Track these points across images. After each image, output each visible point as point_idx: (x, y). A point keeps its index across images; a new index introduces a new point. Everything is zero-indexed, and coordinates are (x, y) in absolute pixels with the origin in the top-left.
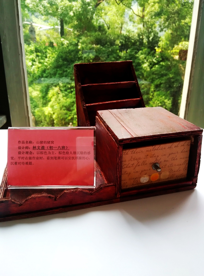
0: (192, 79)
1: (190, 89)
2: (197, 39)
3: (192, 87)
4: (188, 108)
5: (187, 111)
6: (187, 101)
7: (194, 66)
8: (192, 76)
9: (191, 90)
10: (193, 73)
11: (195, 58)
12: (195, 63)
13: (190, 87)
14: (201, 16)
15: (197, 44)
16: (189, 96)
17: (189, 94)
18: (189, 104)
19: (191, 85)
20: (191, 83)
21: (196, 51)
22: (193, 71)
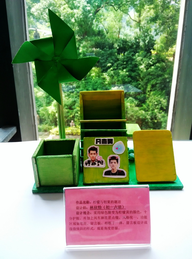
0: (177, 92)
1: (176, 100)
2: (182, 58)
3: (178, 99)
4: (175, 117)
5: (174, 119)
6: (173, 110)
7: (179, 80)
8: (177, 89)
9: (177, 102)
10: (178, 87)
11: (180, 74)
12: (180, 78)
13: (176, 98)
14: (184, 38)
15: (181, 62)
16: (175, 106)
17: (175, 105)
18: (175, 113)
19: (176, 97)
20: (177, 95)
21: (180, 68)
22: (178, 85)
